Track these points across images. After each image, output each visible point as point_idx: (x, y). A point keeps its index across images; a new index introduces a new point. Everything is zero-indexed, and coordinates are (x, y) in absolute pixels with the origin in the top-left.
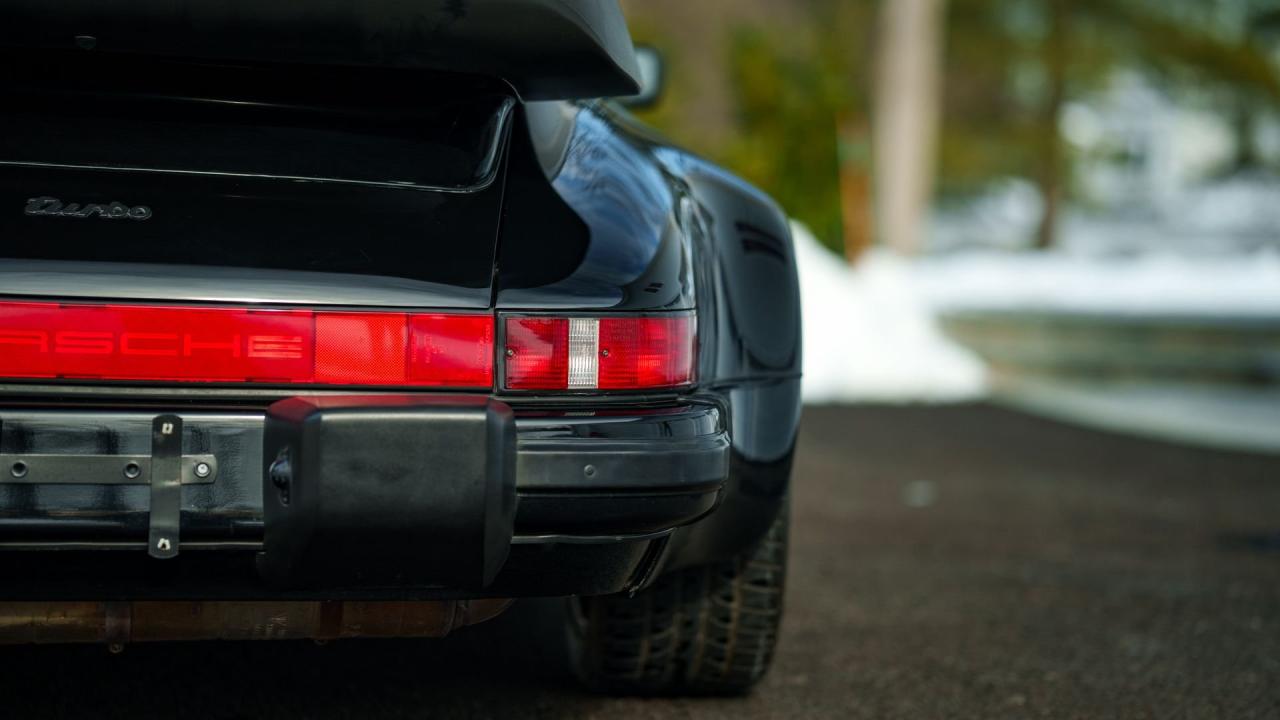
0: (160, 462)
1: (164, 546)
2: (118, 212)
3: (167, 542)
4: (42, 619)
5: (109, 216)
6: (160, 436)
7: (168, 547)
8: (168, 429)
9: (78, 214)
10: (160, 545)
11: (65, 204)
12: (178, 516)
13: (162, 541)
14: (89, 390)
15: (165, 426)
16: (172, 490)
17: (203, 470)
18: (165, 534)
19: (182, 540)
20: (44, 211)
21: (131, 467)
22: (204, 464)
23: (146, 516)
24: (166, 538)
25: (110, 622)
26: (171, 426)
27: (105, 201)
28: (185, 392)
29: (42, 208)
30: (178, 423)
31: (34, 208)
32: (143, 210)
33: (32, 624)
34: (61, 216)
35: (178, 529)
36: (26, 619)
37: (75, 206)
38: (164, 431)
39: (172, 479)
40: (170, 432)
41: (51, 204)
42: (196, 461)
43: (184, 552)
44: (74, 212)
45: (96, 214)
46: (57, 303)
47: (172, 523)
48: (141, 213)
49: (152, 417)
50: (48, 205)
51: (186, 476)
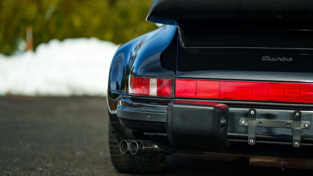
0: (295, 123)
1: (297, 144)
2: (284, 59)
3: (298, 143)
4: (265, 160)
5: (282, 60)
6: (295, 116)
7: (298, 145)
8: (297, 114)
9: (275, 60)
10: (296, 144)
11: (271, 58)
12: (300, 137)
13: (296, 143)
14: (277, 104)
15: (297, 113)
16: (298, 130)
17: (307, 125)
18: (297, 141)
19: (301, 143)
20: (266, 60)
21: (288, 124)
22: (307, 124)
23: (292, 137)
24: (297, 142)
25: (282, 163)
26: (298, 114)
27: (281, 57)
28: (301, 105)
29: (266, 59)
30: (300, 113)
31: (264, 59)
32: (291, 59)
33: (263, 161)
34: (270, 61)
35: (300, 140)
36: (261, 160)
37: (274, 58)
38: (297, 115)
39: (298, 127)
40: (298, 115)
41: (268, 57)
42: (305, 123)
43: (302, 146)
44: (274, 59)
45: (279, 60)
46: (269, 82)
47: (299, 138)
48: (290, 59)
49: (293, 111)
50: (267, 58)
51: (302, 127)
